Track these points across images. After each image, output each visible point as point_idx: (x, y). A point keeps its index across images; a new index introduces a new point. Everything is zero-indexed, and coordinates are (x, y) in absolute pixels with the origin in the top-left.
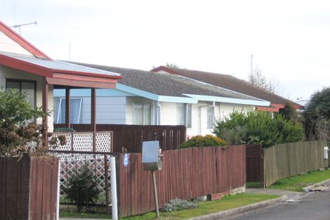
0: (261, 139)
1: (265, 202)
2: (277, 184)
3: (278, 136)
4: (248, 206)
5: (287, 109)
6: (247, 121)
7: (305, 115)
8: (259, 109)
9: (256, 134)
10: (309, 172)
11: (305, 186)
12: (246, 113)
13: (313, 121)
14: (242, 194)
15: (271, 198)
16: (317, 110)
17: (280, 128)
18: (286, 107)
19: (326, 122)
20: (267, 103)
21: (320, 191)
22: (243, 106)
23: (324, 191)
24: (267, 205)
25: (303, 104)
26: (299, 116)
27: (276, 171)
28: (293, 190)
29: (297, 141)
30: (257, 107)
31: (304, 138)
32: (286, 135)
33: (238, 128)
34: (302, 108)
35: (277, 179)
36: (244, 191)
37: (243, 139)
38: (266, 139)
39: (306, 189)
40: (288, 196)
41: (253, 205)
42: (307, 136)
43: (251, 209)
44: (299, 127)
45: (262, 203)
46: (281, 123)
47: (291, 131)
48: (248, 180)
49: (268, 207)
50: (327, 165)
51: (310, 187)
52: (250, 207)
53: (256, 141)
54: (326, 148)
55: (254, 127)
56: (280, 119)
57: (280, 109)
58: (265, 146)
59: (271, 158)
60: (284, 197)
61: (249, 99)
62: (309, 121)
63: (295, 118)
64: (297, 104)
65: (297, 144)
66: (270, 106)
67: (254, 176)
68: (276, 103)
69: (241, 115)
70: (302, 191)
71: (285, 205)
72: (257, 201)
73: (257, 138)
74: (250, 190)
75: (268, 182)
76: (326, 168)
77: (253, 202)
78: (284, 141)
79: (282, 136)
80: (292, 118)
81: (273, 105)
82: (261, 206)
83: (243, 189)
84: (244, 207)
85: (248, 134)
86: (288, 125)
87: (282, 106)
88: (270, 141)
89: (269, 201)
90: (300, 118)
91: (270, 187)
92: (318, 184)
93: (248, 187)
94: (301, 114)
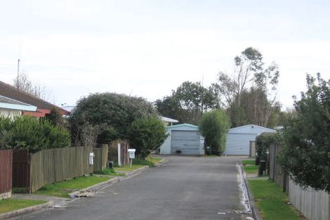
0: (28, 144)
1: (31, 208)
2: (43, 189)
3: (45, 142)
4: (15, 211)
5: (53, 114)
6: (13, 125)
7: (71, 120)
8: (25, 114)
9: (22, 139)
10: (75, 178)
11: (71, 192)
12: (12, 117)
13: (79, 127)
14: (8, 200)
15: (38, 204)
16: (83, 115)
17: (47, 133)
18: (52, 112)
19: (92, 128)
20: (34, 108)
21: (85, 196)
22: (9, 110)
23: (89, 197)
24: (33, 210)
25: (69, 110)
26: (65, 122)
27: (42, 176)
28: (59, 196)
29: (63, 146)
30: (23, 112)
31: (70, 144)
32: (52, 140)
33: (5, 132)
34: (68, 113)
35: (43, 185)
36: (10, 196)
37: (9, 144)
38: (33, 144)
39: (72, 194)
40: (54, 202)
41: (19, 211)
42: (73, 142)
43: (17, 215)
44: (66, 132)
45: (28, 208)
46: (48, 128)
47: (58, 136)
48: (14, 186)
49: (34, 213)
50: (92, 171)
51: (76, 193)
52: (17, 213)
53: (22, 146)
54: (92, 154)
55: (20, 131)
56: (47, 124)
57: (46, 115)
58: (34, 152)
59: (38, 163)
60: (50, 203)
61: (15, 103)
62: (74, 126)
63: (61, 123)
64: (63, 110)
65: (64, 150)
66: (37, 111)
67: (21, 182)
68: (43, 108)
69: (8, 120)
70: (69, 197)
71: (52, 211)
72: (24, 207)
73: (23, 143)
74: (15, 196)
75: (34, 188)
76: (91, 174)
77: (20, 208)
78: (50, 147)
79: (48, 141)
80: (58, 124)
81: (39, 110)
82: (27, 212)
83: (9, 195)
84: (9, 213)
85: (14, 139)
86: (55, 131)
87: (48, 112)
88: (36, 147)
89: (35, 207)
90: (65, 124)
91: (36, 193)
92: (83, 190)
93: (14, 192)
94: (67, 119)
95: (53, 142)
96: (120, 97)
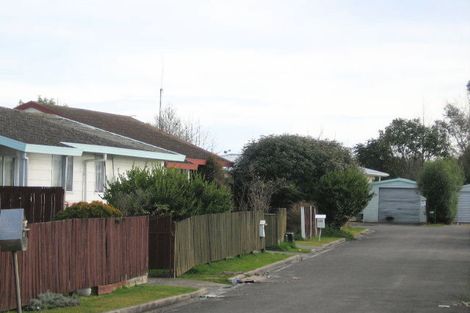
0: (171, 208)
1: (175, 297)
2: (193, 272)
3: (196, 205)
4: (150, 303)
5: (209, 165)
6: (152, 182)
7: (234, 174)
8: (169, 165)
9: (163, 201)
10: (239, 256)
11: (232, 275)
12: (150, 170)
13: (245, 184)
14: (142, 286)
15: (184, 292)
16: (252, 168)
17: (199, 192)
18: (208, 163)
19: (263, 186)
20: (181, 158)
21: (252, 282)
22: (147, 160)
23: (258, 283)
24: (177, 301)
25: (232, 159)
26: (226, 176)
27: (191, 253)
28: (215, 281)
29: (222, 211)
30: (166, 162)
31: (232, 207)
32: (206, 202)
33: (140, 192)
34: (231, 164)
35: (193, 265)
36: (145, 281)
37: (146, 208)
38: (179, 208)
39: (232, 279)
40: (208, 290)
41: (157, 302)
42: (237, 205)
43: (154, 307)
44: (225, 191)
45: (170, 298)
46: (200, 186)
47: (215, 197)
48: (152, 266)
49: (179, 305)
50: (263, 246)
51: (238, 277)
52: (154, 304)
53: (164, 211)
54: (263, 222)
55: (161, 189)
56: (199, 180)
57: (200, 166)
58: (181, 218)
59: (185, 235)
60: (202, 291)
61: (155, 151)
62: (239, 183)
63: (220, 179)
64: (223, 160)
65: (223, 216)
66: (186, 162)
67: (161, 261)
68: (195, 157)
69: (144, 174)
70: (229, 282)
71: (203, 302)
72: (164, 296)
73: (165, 207)
74: (154, 281)
75: (180, 270)
76: (262, 250)
77: (158, 298)
78: (204, 211)
79: (201, 204)
80: (216, 179)
81: (189, 160)
82: (168, 304)
83: (144, 279)
84: (144, 305)
85: (153, 201)
86: (210, 189)
87: (203, 162)
88: (184, 211)
89: (180, 296)
90: (227, 179)
91: (182, 277)
92: (250, 272)
93: (151, 276)
94: (229, 173)
95: (207, 205)
96: (304, 140)
